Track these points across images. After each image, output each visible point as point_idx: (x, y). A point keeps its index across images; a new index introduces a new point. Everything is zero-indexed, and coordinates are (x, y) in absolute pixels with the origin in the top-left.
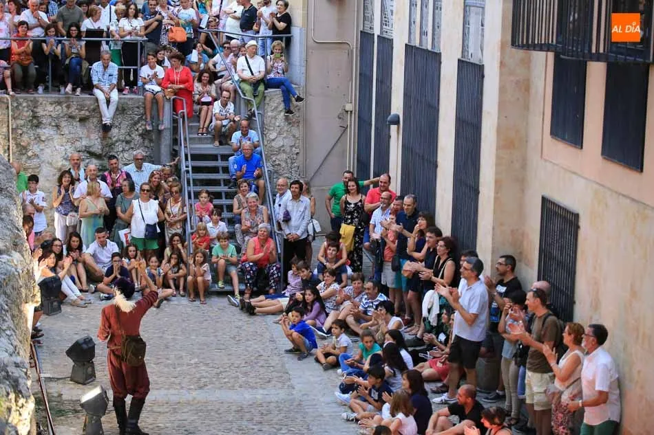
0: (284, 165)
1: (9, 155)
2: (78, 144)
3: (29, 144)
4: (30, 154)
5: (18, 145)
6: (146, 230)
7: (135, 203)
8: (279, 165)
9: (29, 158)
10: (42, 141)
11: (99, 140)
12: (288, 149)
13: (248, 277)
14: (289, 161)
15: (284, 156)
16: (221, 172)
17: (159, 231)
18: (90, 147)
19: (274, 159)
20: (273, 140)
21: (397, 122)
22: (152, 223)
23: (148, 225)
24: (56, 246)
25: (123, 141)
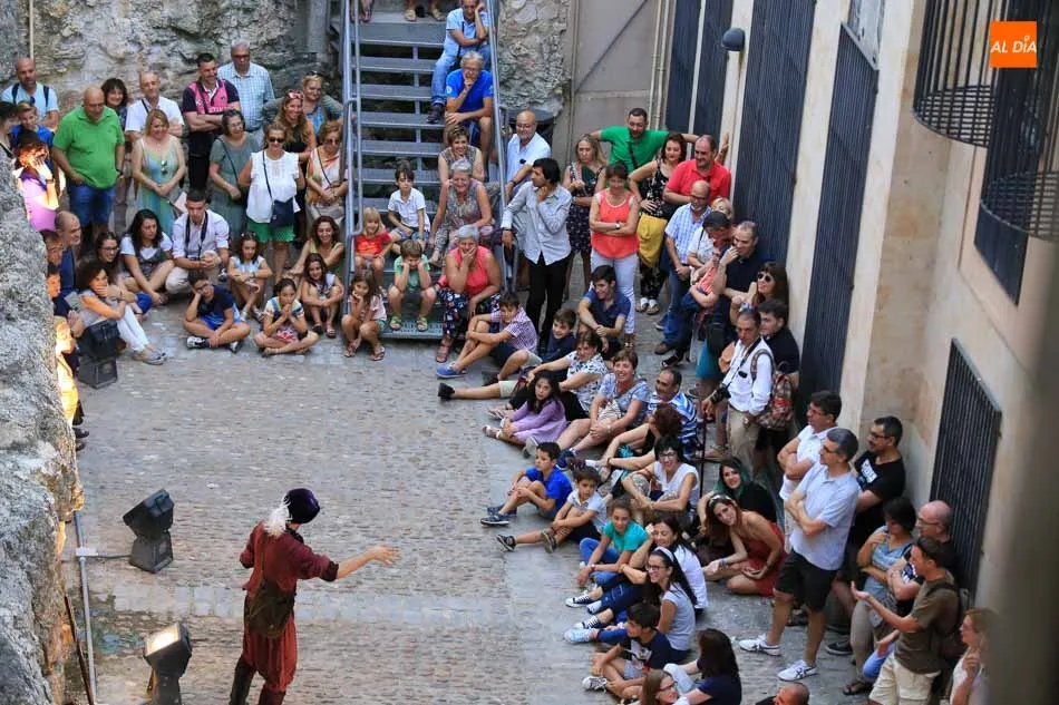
0: (535, 55)
1: (28, 36)
2: (156, 15)
3: (65, 14)
4: (66, 32)
5: (44, 16)
6: (274, 211)
7: (257, 157)
8: (527, 55)
9: (65, 39)
10: (90, 7)
11: (195, 6)
12: (544, 25)
13: (450, 318)
14: (546, 48)
15: (538, 39)
16: (418, 111)
17: (297, 208)
18: (178, 20)
19: (517, 45)
20: (518, 11)
21: (739, 47)
22: (283, 199)
23: (276, 202)
24: (109, 249)
25: (239, 9)
